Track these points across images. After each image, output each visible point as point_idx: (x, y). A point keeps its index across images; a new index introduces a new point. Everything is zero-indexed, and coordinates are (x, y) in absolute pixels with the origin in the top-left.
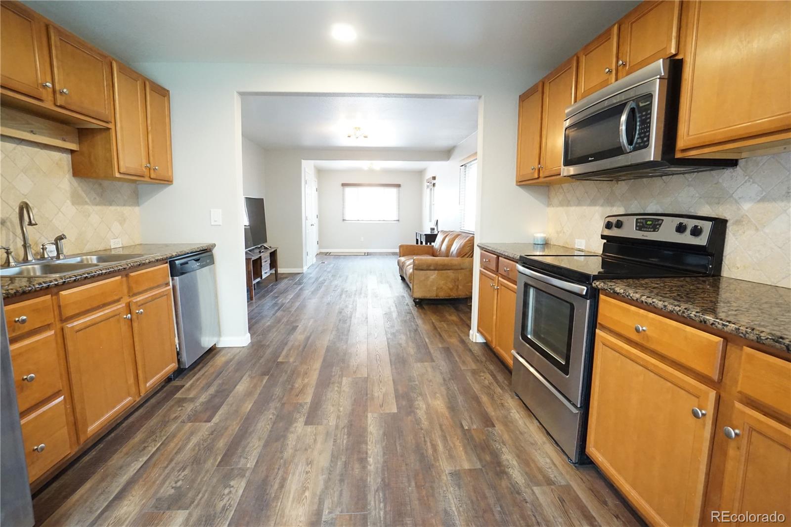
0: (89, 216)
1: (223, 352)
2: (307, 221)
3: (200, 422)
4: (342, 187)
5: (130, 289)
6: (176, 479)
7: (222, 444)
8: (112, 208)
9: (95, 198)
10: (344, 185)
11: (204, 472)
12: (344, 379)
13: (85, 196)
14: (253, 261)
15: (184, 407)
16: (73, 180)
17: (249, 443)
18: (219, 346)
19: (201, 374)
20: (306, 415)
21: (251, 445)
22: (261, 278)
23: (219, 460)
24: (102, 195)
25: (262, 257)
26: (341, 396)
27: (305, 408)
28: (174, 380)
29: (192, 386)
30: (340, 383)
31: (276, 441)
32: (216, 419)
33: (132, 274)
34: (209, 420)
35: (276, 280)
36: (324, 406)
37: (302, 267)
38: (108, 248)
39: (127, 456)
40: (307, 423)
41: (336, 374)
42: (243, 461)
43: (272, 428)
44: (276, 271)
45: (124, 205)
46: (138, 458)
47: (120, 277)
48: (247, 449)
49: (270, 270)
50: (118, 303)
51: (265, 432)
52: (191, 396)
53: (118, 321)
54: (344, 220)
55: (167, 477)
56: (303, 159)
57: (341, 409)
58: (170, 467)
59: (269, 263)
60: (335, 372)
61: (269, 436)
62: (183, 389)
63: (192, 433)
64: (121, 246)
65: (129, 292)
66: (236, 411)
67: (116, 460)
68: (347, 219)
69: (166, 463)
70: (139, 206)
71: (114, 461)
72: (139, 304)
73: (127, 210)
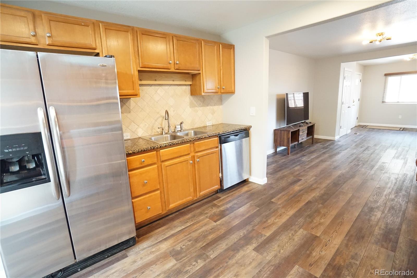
0: (197, 112)
1: (250, 185)
2: (342, 105)
3: (212, 220)
4: (384, 77)
5: (195, 149)
6: (184, 244)
7: (211, 237)
8: (208, 107)
9: (200, 104)
10: (386, 75)
11: (194, 247)
12: (302, 230)
13: (196, 103)
14: (291, 132)
15: (213, 209)
16: (191, 97)
17: (221, 244)
18: (250, 180)
19: (231, 194)
20: (259, 243)
21: (221, 245)
22: (299, 142)
23: (204, 245)
24: (204, 102)
25: (300, 130)
26: (289, 242)
27: (262, 238)
28: (220, 193)
29: (223, 199)
30: (296, 232)
31: (232, 251)
32: (218, 223)
33: (195, 143)
34: (215, 222)
35: (312, 144)
36: (273, 244)
37: (334, 136)
38: (206, 125)
39: (180, 223)
40: (256, 249)
41: (298, 225)
42: (211, 252)
43: (237, 241)
44: (313, 138)
45: (214, 105)
46: (182, 226)
47: (189, 144)
48: (217, 247)
49: (307, 137)
50: (189, 155)
51: (232, 242)
52: (219, 205)
53: (187, 163)
54: (383, 102)
55: (183, 241)
56: (342, 63)
57: (282, 251)
58: (187, 236)
59: (307, 133)
60: (299, 222)
61: (232, 246)
62: (219, 200)
63: (205, 225)
64: (212, 125)
65: (194, 151)
66: (230, 222)
67: (176, 222)
68: (386, 102)
69: (188, 234)
70: (222, 105)
71: (175, 222)
72: (198, 156)
73: (216, 108)
